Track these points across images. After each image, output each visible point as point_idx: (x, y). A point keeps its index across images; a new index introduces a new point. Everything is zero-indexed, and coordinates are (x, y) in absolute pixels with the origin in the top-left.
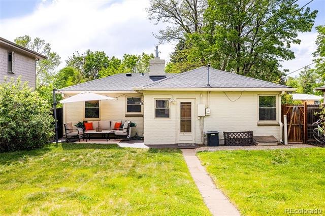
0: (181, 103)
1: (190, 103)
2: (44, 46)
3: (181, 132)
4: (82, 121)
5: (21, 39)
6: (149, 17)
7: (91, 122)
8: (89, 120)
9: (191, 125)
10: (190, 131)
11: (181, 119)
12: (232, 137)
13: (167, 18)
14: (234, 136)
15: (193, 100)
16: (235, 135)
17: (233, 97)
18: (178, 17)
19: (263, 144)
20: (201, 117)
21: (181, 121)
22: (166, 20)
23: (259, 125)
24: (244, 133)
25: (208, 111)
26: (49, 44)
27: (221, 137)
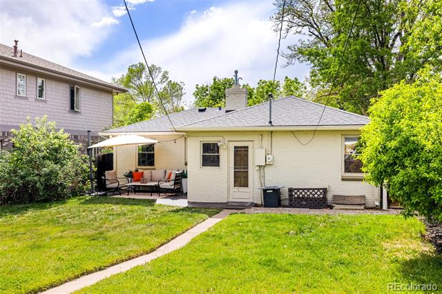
0: (235, 147)
1: (247, 147)
2: (161, 75)
3: (235, 186)
4: (133, 170)
5: (134, 68)
6: (275, 28)
7: (142, 171)
8: (141, 169)
9: (248, 177)
10: (246, 185)
11: (235, 168)
12: (301, 196)
13: (300, 29)
14: (303, 193)
15: (251, 143)
16: (306, 193)
17: (304, 139)
18: (315, 26)
19: (342, 207)
20: (260, 166)
21: (235, 172)
22: (298, 30)
23: (343, 180)
24: (319, 189)
25: (269, 159)
26: (166, 72)
27: (285, 195)
